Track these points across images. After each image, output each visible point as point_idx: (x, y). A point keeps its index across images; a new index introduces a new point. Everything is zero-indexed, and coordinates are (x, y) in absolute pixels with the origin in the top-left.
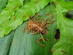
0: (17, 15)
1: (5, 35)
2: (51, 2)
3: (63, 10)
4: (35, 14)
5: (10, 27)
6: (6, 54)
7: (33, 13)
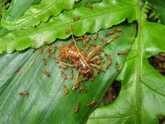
0: (53, 23)
1: (15, 51)
2: (130, 21)
3: (150, 46)
4: (85, 33)
5: (29, 41)
6: (3, 83)
7: (82, 30)
